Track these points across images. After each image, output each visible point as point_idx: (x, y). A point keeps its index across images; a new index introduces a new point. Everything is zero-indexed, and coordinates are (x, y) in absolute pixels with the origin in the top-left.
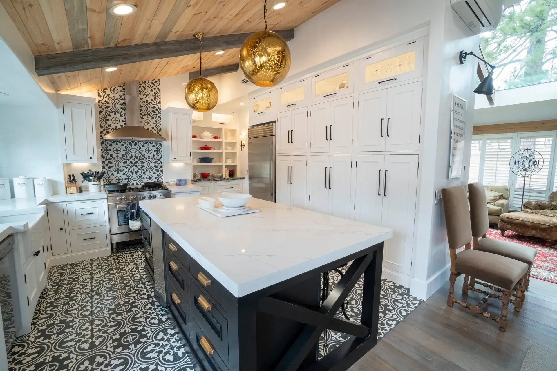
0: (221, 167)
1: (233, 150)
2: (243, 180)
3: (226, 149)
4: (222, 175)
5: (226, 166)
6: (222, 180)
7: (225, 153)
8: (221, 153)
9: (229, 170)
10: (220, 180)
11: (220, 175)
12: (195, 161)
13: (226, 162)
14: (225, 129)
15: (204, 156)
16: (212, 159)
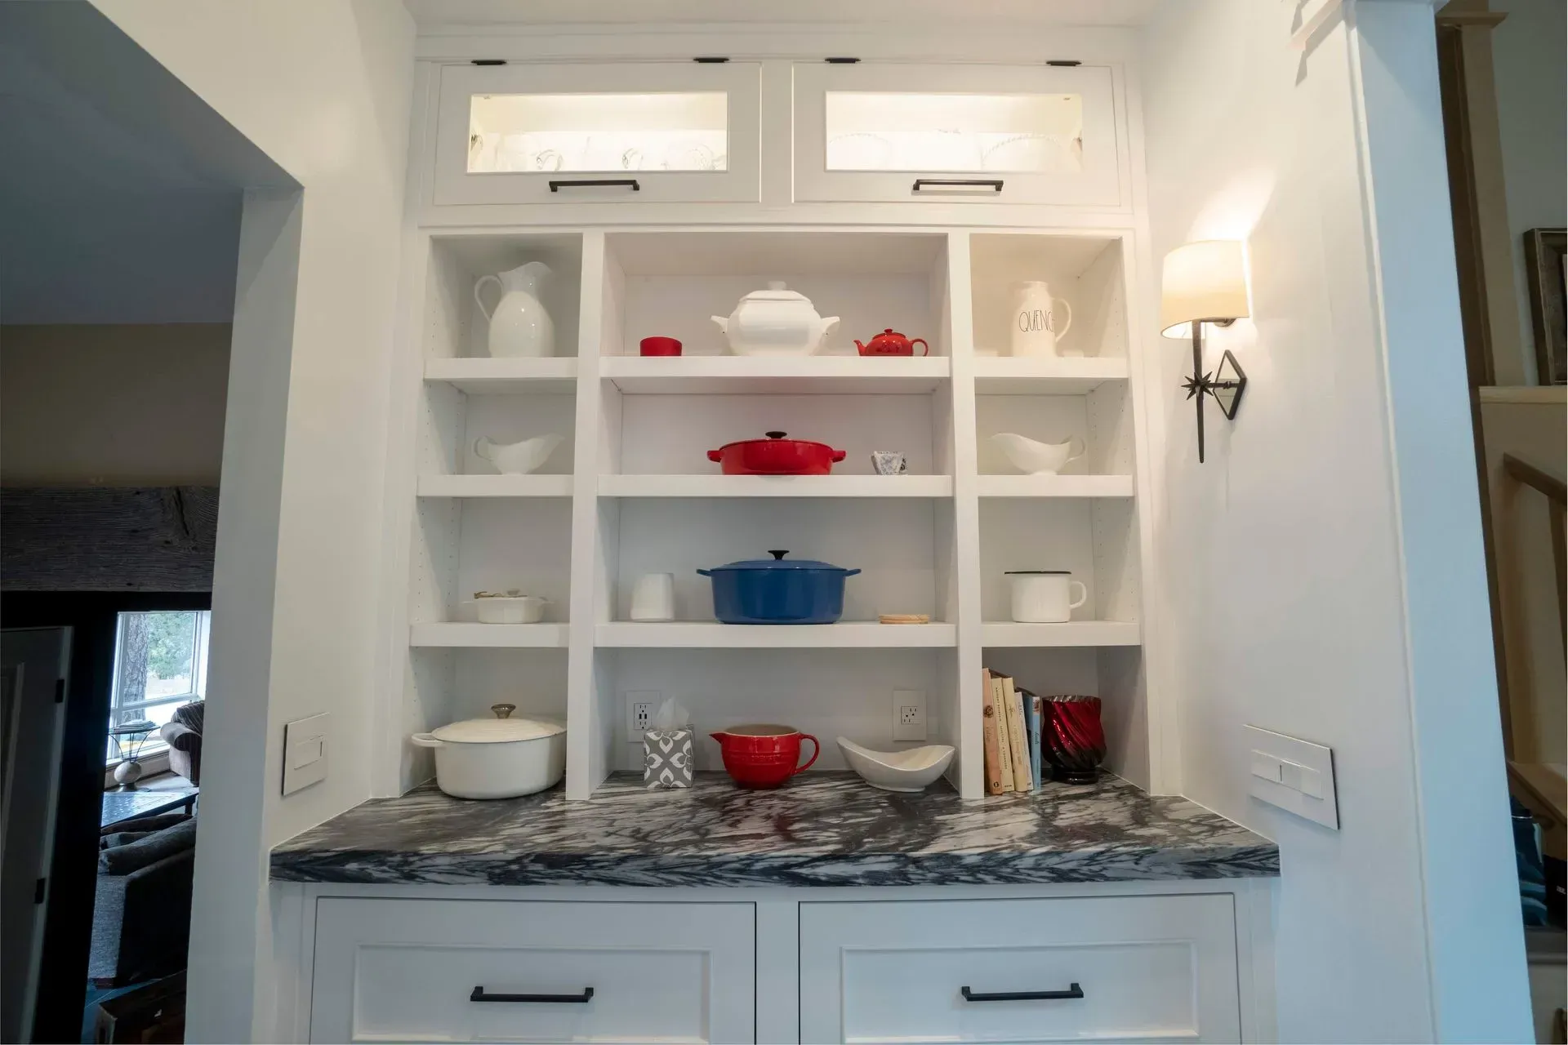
0: (943, 660)
1: (1095, 467)
2: (1248, 887)
3: (991, 463)
4: (954, 768)
5: (997, 662)
6: (901, 878)
7: (987, 504)
8: (940, 511)
9: (1048, 707)
10: (876, 879)
11: (927, 761)
12: (653, 596)
13: (1001, 609)
14: (978, 243)
15: (752, 550)
16: (836, 577)
